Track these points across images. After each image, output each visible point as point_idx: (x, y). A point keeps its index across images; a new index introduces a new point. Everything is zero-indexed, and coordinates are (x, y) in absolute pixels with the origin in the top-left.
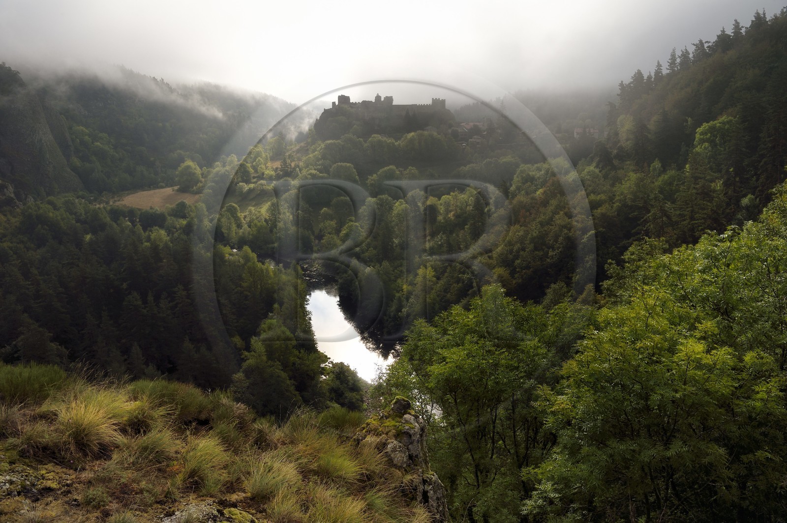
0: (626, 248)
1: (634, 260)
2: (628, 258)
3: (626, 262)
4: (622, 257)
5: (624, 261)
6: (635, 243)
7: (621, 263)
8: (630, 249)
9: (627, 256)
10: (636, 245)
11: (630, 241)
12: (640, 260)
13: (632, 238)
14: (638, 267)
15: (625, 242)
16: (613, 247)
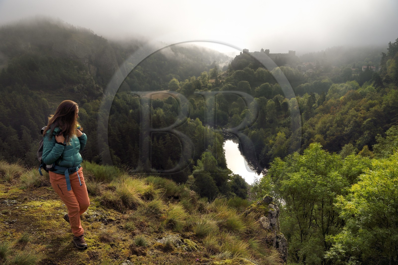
0: (387, 129)
1: (392, 135)
2: (389, 134)
3: (387, 136)
4: (385, 133)
5: (386, 135)
6: (393, 126)
7: (384, 136)
8: (390, 129)
9: (388, 132)
10: (394, 127)
11: (390, 125)
12: (395, 135)
13: (391, 124)
14: (394, 139)
15: (387, 125)
16: (380, 127)
